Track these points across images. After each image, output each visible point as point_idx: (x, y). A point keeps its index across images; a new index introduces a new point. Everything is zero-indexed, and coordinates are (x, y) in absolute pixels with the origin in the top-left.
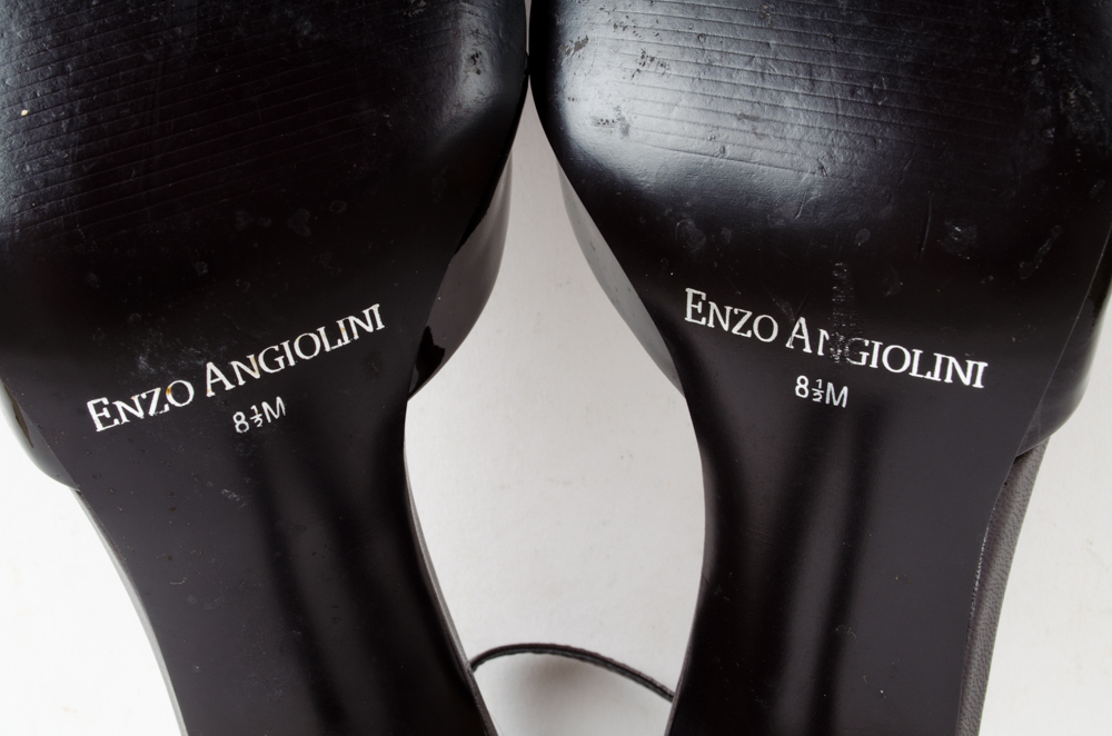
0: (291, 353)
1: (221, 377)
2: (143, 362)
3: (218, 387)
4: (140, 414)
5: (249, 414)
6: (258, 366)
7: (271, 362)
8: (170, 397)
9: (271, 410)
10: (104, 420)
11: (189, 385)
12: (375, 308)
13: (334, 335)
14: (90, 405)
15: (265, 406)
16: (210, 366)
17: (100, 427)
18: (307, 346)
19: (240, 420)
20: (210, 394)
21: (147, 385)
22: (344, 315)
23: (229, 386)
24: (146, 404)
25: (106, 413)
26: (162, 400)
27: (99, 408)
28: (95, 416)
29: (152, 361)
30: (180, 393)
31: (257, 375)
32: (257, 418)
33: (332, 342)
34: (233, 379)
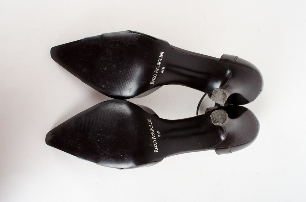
0: (152, 129)
1: (154, 137)
2: (151, 145)
3: (155, 137)
4: (157, 147)
5: (158, 135)
6: (153, 133)
7: (153, 131)
8: (155, 143)
9: (158, 132)
10: (157, 151)
11: (154, 141)
12: (148, 119)
13: (150, 124)
14: (155, 152)
15: (158, 133)
16: (152, 138)
17: (158, 151)
18: (151, 127)
19: (159, 136)
20: (155, 138)
21: (153, 145)
22: (148, 123)
23: (155, 136)
24: (156, 146)
25: (156, 150)
26: (155, 144)
27: (155, 151)
28: (156, 152)
29: (151, 144)
30: (155, 142)
31: (154, 133)
32: (159, 134)
33: (151, 124)
34: (154, 136)
